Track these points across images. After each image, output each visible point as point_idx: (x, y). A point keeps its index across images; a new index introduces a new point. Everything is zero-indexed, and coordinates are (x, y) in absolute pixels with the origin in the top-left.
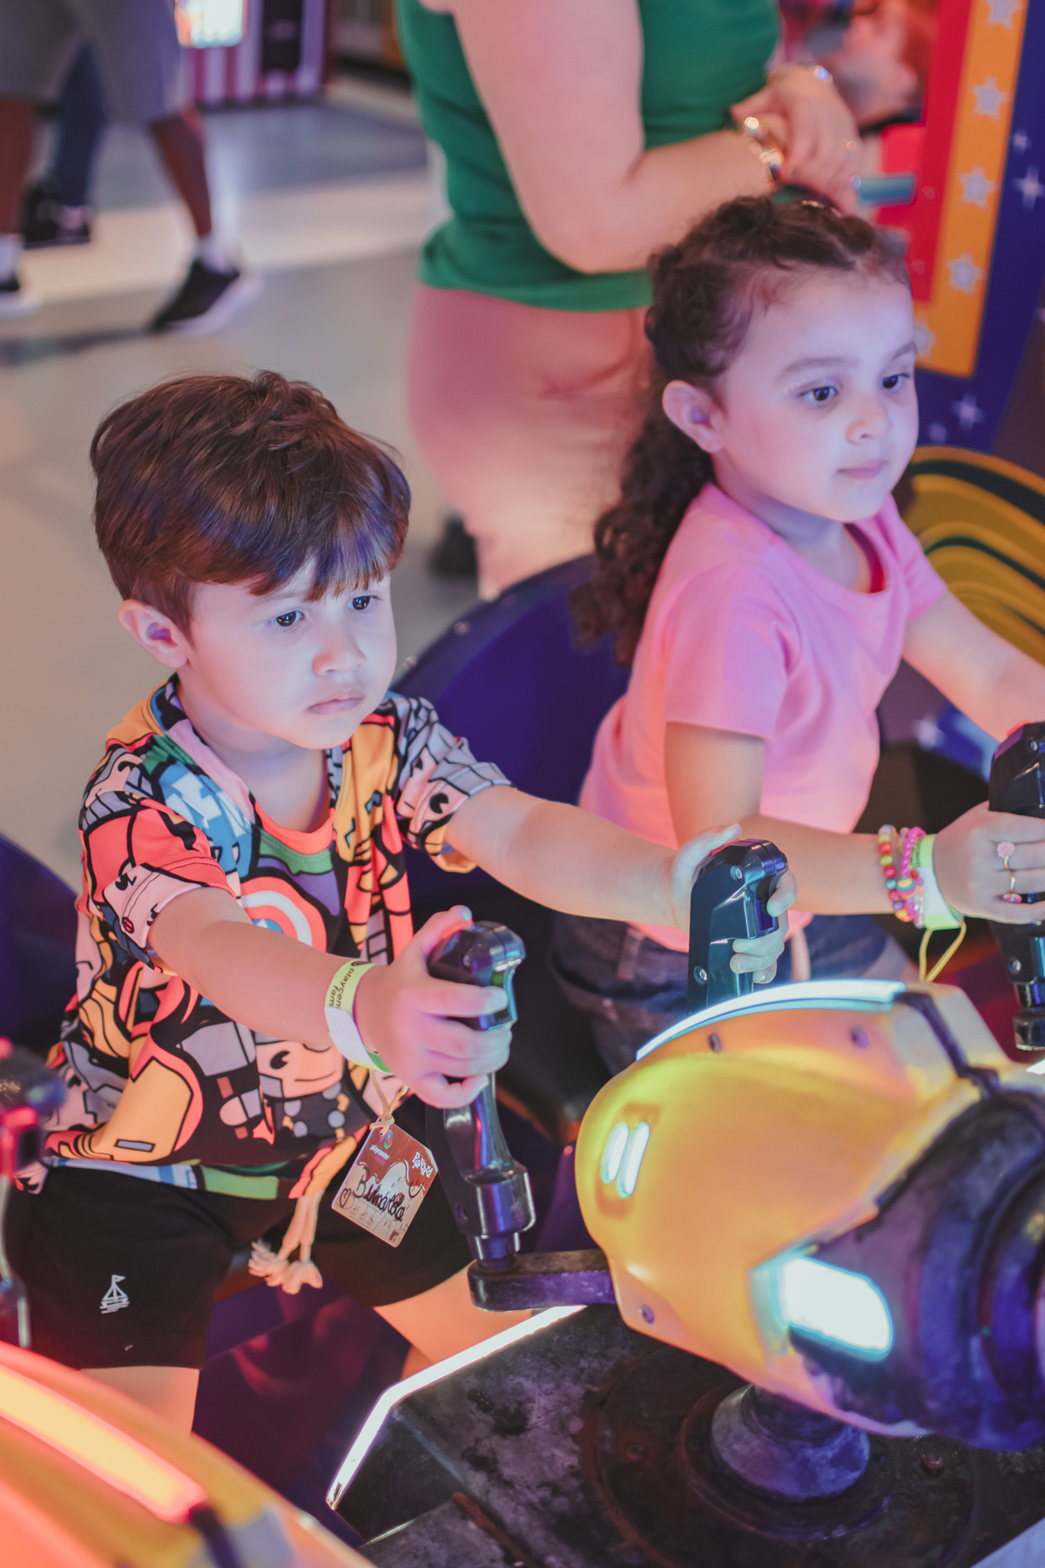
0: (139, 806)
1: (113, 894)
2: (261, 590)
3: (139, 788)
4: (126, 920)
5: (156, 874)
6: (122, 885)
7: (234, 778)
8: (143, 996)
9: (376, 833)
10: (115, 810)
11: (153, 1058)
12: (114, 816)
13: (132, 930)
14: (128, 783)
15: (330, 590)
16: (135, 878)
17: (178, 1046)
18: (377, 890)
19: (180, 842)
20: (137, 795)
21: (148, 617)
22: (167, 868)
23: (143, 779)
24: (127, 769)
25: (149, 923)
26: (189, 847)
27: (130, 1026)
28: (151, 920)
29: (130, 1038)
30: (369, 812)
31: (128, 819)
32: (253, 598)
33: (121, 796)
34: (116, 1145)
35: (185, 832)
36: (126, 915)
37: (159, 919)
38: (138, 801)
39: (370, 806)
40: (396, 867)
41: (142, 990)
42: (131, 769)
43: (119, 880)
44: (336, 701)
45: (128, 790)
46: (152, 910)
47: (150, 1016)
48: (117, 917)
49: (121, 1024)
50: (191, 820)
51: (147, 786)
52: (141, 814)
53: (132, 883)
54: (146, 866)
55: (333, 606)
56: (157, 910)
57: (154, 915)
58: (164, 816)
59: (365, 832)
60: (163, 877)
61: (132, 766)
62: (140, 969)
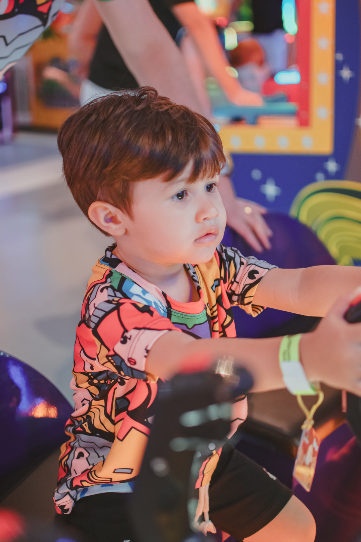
0: (118, 305)
1: (120, 348)
2: (170, 178)
3: (115, 296)
4: (130, 360)
5: (142, 331)
6: (124, 342)
7: (153, 286)
8: (118, 401)
9: (219, 300)
10: (107, 310)
11: (132, 427)
12: (107, 313)
13: (135, 363)
14: (109, 296)
15: (201, 175)
16: (131, 336)
17: (145, 420)
18: (221, 330)
19: (147, 315)
20: (116, 299)
21: (106, 209)
22: (148, 326)
23: (116, 292)
24: (105, 290)
25: (146, 357)
26: (152, 315)
27: (113, 417)
28: (146, 354)
29: (114, 423)
30: (214, 292)
31: (116, 312)
32: (166, 184)
33: (109, 302)
34: (114, 472)
35: (147, 310)
36: (130, 356)
37: (151, 353)
38: (118, 301)
39: (214, 288)
40: (230, 316)
41: (117, 399)
42: (107, 289)
43: (122, 339)
44: (207, 234)
45: (111, 298)
46: (146, 349)
47: (126, 409)
48: (123, 360)
49: (108, 416)
50: (146, 304)
51: (119, 294)
52: (122, 308)
53: (130, 339)
54: (136, 328)
55: (200, 185)
56: (149, 348)
57: (148, 351)
58: (135, 305)
59: (214, 302)
60: (147, 332)
61: (107, 288)
62: (116, 388)
